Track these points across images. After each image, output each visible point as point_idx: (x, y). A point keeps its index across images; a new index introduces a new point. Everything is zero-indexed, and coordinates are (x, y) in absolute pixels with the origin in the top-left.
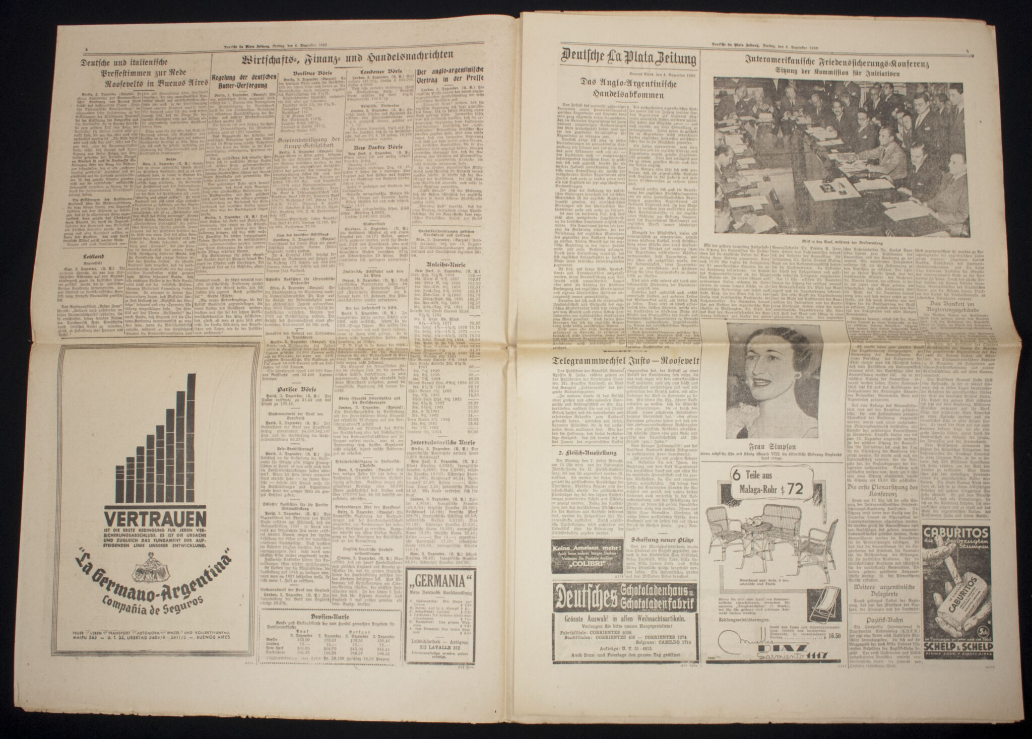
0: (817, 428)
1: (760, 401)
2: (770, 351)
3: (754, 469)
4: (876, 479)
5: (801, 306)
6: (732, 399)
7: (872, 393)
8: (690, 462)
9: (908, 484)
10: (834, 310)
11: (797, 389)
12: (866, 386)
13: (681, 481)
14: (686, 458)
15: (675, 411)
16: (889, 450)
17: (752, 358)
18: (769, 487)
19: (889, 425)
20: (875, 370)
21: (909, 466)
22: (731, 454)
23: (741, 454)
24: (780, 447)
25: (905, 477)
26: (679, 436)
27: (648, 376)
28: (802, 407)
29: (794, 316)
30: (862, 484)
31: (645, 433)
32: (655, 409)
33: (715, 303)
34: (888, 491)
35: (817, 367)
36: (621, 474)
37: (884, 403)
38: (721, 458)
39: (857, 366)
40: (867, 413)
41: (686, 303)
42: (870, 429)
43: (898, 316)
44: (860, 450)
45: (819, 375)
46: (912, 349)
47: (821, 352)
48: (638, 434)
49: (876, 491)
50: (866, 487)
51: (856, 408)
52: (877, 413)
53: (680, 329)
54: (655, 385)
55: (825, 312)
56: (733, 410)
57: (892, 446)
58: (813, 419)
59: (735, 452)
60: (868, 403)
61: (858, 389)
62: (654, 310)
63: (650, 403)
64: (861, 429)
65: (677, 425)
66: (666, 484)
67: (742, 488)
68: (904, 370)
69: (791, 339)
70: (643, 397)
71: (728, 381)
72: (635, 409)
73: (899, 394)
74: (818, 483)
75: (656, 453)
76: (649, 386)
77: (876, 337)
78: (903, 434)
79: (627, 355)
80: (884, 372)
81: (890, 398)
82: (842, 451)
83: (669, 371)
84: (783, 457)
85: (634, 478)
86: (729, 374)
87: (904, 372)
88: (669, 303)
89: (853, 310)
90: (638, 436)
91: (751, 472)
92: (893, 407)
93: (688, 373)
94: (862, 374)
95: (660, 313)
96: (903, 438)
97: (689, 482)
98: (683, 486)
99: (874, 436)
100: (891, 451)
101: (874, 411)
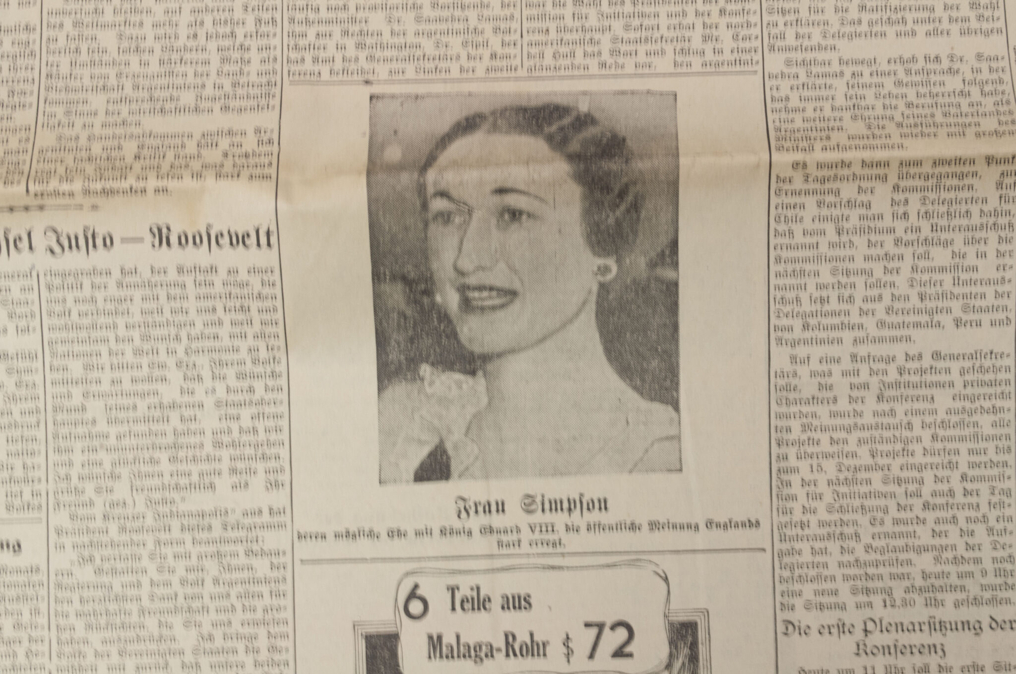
0: (678, 438)
1: (486, 358)
2: (501, 191)
3: (473, 580)
4: (877, 600)
5: (617, 26)
6: (394, 356)
7: (855, 319)
8: (262, 566)
9: (983, 614)
10: (726, 36)
11: (604, 314)
12: (834, 295)
13: (236, 626)
14: (249, 553)
15: (209, 402)
16: (917, 503)
17: (445, 217)
18: (523, 637)
19: (916, 422)
20: (860, 241)
21: (987, 554)
22: (396, 534)
23: (429, 532)
24: (556, 506)
25: (974, 589)
26: (224, 483)
27: (113, 290)
28: (625, 371)
29: (593, 64)
30: (830, 618)
31: (114, 477)
32: (143, 395)
33: (337, 30)
34: (917, 639)
35: (664, 240)
36: (36, 612)
37: (897, 350)
38: (364, 547)
39: (797, 229)
40: (841, 386)
41: (240, 32)
42: (853, 438)
43: (939, 46)
44: (821, 506)
45: (675, 265)
46: (981, 167)
47: (673, 187)
48: (90, 477)
49: (878, 639)
50: (842, 628)
51: (803, 371)
52: (874, 381)
53: (217, 121)
54: (138, 318)
55: (697, 43)
56: (399, 390)
57: (926, 490)
58: (661, 411)
59: (409, 527)
60: (843, 351)
61: (807, 307)
62: (134, 59)
63: (126, 376)
64: (825, 438)
65: (218, 445)
66: (186, 639)
67: (435, 643)
68: (959, 238)
69: (575, 146)
70: (105, 359)
71: (377, 296)
72: (77, 400)
73: (946, 320)
74: (683, 618)
75: (150, 539)
76: (121, 321)
77: (859, 128)
78: (963, 447)
79: (38, 222)
80: (890, 247)
81: (914, 333)
82: (762, 513)
83: (180, 270)
84: (566, 538)
85: (80, 624)
86: (377, 277)
87: (959, 246)
88: (183, 32)
89: (790, 33)
90: (89, 488)
91: (465, 591)
92: (927, 362)
93: (243, 276)
94: (819, 259)
95: (154, 68)
96: (963, 460)
97: (262, 632)
98: (241, 646)
99: (867, 460)
100: (926, 506)
101: (864, 376)
